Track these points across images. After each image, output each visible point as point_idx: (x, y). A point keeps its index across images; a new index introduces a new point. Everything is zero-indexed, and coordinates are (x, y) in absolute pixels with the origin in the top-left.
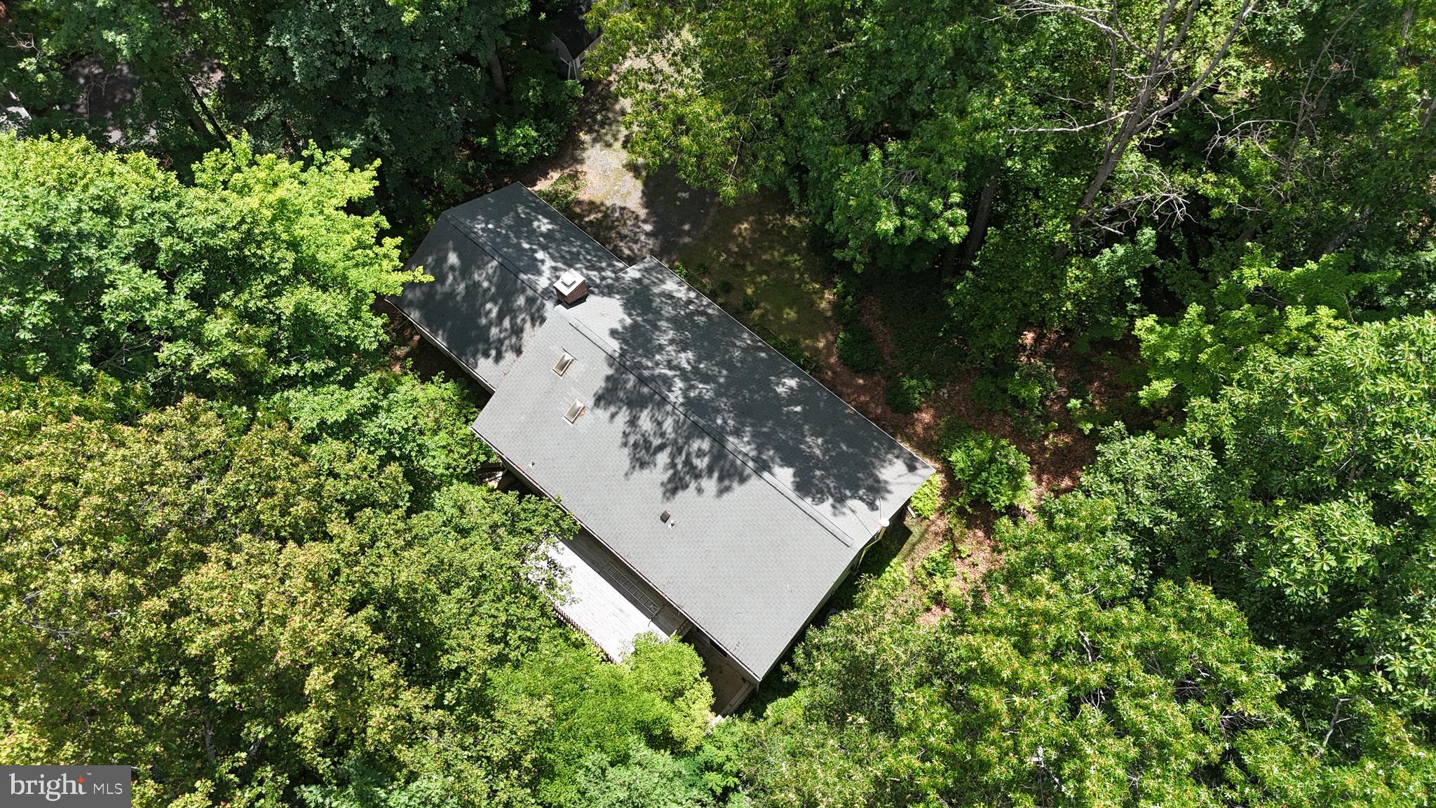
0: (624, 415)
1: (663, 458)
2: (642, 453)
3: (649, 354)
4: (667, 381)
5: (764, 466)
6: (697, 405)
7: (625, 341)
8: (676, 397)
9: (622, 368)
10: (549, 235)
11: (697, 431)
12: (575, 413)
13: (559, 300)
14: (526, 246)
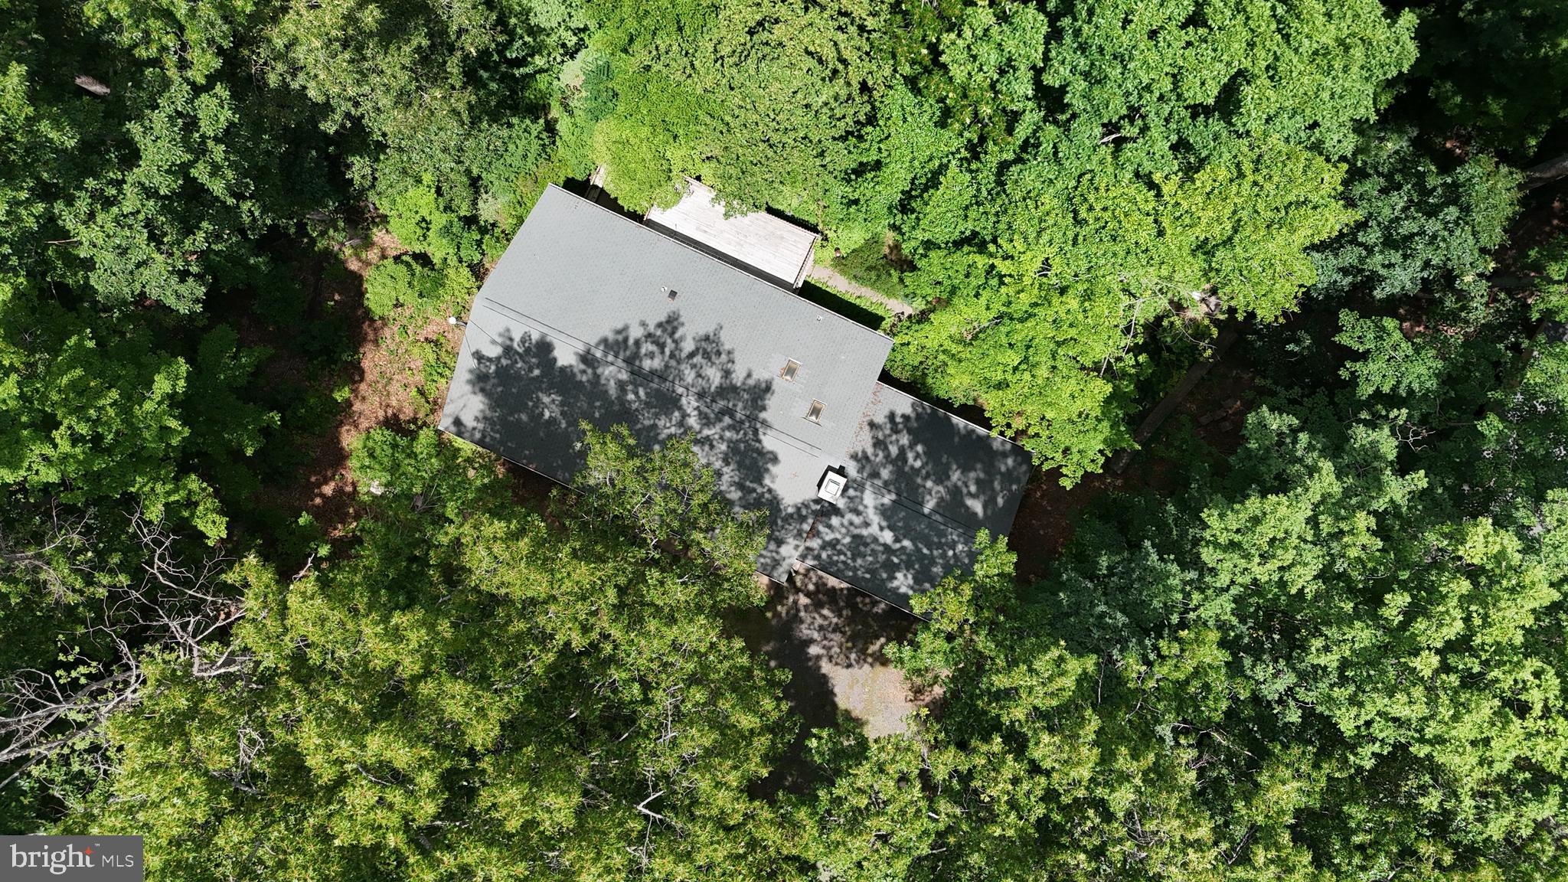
2: (709, 347)
3: (734, 447)
4: (706, 421)
5: (587, 359)
6: (667, 402)
7: (761, 453)
8: (690, 403)
9: (752, 419)
10: (892, 569)
11: (661, 375)
12: (790, 371)
13: (841, 471)
14: (906, 543)
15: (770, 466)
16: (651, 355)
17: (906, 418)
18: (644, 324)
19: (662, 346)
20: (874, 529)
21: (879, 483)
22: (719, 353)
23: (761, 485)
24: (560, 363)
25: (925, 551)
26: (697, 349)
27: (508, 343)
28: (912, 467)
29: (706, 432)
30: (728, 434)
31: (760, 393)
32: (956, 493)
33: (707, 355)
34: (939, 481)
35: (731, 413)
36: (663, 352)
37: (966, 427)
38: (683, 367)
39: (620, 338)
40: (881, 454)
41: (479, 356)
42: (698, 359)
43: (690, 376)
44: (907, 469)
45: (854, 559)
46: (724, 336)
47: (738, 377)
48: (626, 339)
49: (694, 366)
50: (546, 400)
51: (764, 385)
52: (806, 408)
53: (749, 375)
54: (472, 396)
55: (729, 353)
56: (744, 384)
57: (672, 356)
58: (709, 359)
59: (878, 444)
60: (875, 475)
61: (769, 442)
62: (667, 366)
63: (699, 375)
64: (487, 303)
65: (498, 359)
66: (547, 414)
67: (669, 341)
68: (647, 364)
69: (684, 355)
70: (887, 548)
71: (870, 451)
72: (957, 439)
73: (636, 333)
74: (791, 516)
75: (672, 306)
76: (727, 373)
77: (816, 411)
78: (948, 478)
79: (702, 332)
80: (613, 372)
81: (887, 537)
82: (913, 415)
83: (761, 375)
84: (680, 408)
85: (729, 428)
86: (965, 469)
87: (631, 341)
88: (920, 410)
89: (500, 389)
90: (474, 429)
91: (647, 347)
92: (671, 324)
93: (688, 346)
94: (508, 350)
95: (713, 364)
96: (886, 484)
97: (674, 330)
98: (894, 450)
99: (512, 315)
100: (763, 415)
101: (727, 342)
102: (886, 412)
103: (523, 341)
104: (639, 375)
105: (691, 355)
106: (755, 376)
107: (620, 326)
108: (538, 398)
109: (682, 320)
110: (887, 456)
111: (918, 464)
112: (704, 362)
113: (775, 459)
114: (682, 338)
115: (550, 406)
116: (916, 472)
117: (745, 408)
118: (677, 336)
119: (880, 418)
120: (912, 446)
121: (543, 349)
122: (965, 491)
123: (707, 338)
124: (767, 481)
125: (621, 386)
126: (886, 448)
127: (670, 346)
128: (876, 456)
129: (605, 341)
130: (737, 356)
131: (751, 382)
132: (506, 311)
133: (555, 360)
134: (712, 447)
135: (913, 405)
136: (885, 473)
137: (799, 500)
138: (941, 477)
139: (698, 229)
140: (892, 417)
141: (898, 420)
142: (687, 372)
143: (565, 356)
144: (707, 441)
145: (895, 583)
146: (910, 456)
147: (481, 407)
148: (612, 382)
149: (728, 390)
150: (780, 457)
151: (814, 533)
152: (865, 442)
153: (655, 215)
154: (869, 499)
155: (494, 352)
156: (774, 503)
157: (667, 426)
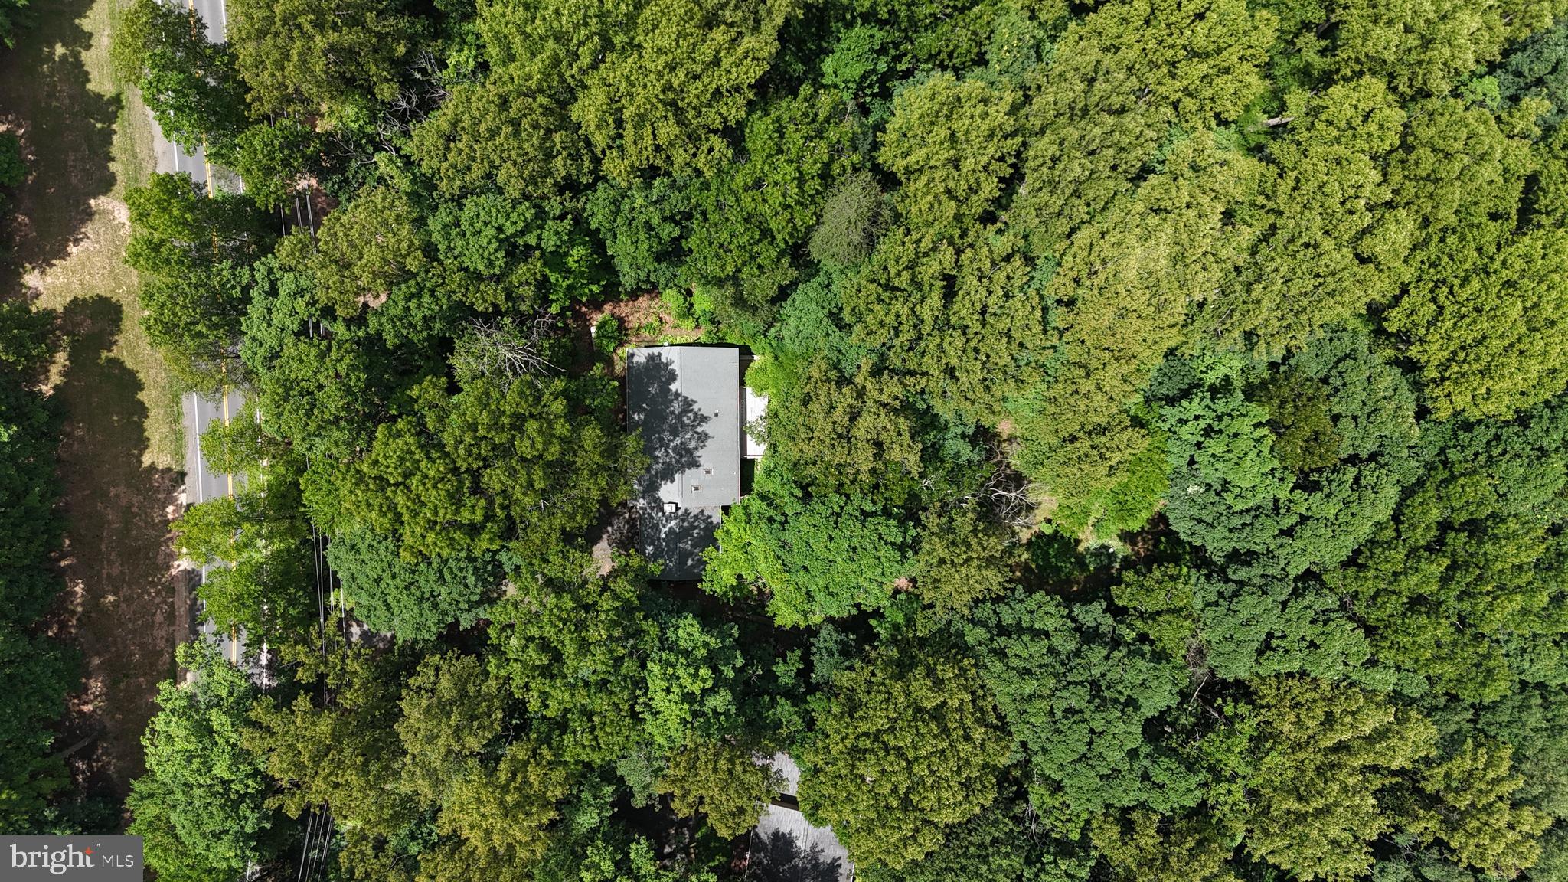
0: (697, 453)
1: (699, 430)
2: (703, 438)
3: (670, 463)
4: (674, 449)
5: (677, 394)
6: (675, 433)
7: (672, 475)
8: (678, 441)
9: (683, 466)
10: (652, 543)
12: (708, 472)
13: (678, 508)
14: (664, 544)
15: (669, 481)
16: (689, 418)
17: (712, 520)
18: (700, 410)
19: (694, 420)
20: (664, 530)
22: (702, 442)
24: (671, 387)
25: (664, 552)
26: (700, 433)
27: (669, 365)
28: (693, 533)
29: (670, 451)
30: (673, 460)
31: (695, 464)
33: (699, 438)
35: (681, 456)
36: (692, 422)
38: (690, 431)
39: (691, 402)
41: (660, 355)
44: (691, 531)
45: (649, 528)
50: (655, 386)
52: (696, 484)
54: (644, 358)
55: (705, 446)
56: (695, 457)
57: (693, 426)
59: (696, 517)
60: (683, 521)
61: (677, 476)
62: (688, 426)
63: (690, 439)
65: (662, 363)
66: (650, 389)
67: (698, 422)
68: (685, 418)
69: (695, 430)
70: (659, 539)
71: (691, 515)
73: (695, 407)
74: (654, 497)
75: (712, 416)
76: (696, 449)
77: (697, 488)
79: (707, 432)
80: (676, 407)
81: (663, 536)
82: (714, 523)
84: (675, 438)
85: (676, 459)
87: (691, 408)
89: (651, 367)
90: (633, 361)
91: (691, 415)
92: (704, 419)
95: (698, 442)
96: (682, 526)
97: (704, 422)
98: (696, 524)
99: (679, 362)
100: (687, 469)
102: (710, 514)
103: (672, 369)
104: (679, 417)
105: (697, 432)
106: (700, 459)
107: (694, 399)
108: (655, 383)
109: (709, 422)
110: (693, 522)
111: (695, 535)
112: (696, 438)
113: (672, 481)
117: (686, 461)
118: (701, 424)
119: (706, 513)
120: (700, 529)
121: (672, 377)
123: (706, 435)
124: (663, 482)
125: (673, 413)
126: (696, 520)
128: (691, 518)
129: (686, 398)
130: (705, 449)
131: (697, 459)
133: (671, 384)
136: (686, 524)
137: (661, 497)
139: (751, 408)
140: (709, 517)
141: (709, 520)
142: (689, 434)
144: (667, 454)
146: (697, 531)
147: (642, 363)
148: (672, 408)
149: (690, 452)
150: (674, 483)
151: (652, 509)
152: (694, 512)
154: (673, 523)
155: (663, 359)
156: (658, 489)
157: (666, 436)
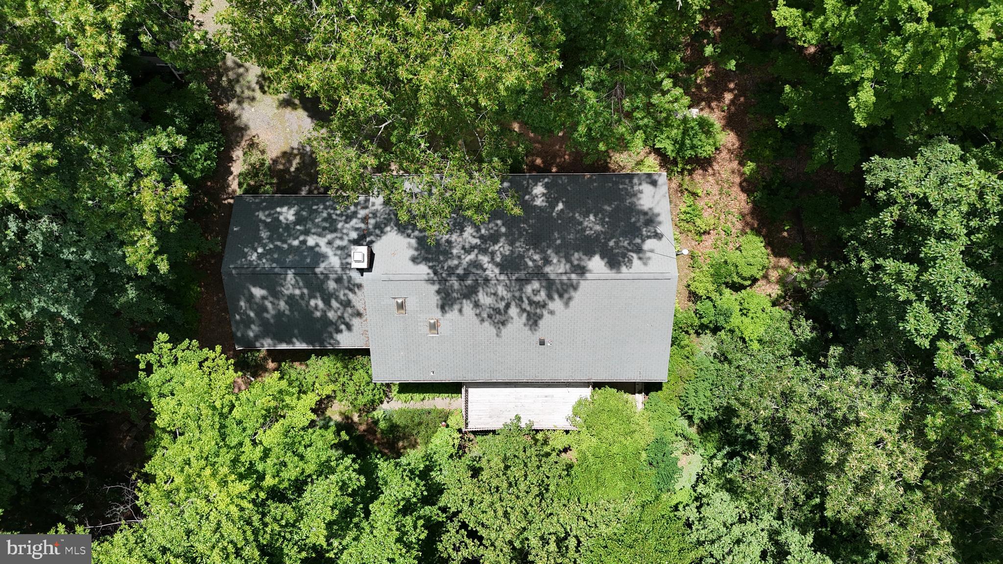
2: (498, 318)
3: (447, 254)
4: (476, 264)
5: (581, 270)
6: (508, 265)
7: (426, 260)
8: (492, 271)
9: (442, 281)
10: (299, 220)
11: (523, 282)
12: (434, 327)
13: (361, 271)
14: (296, 243)
15: (416, 253)
16: (536, 292)
17: (339, 331)
18: (552, 313)
19: (531, 302)
20: (322, 242)
21: (332, 276)
22: (490, 316)
23: (417, 238)
24: (597, 258)
25: (279, 243)
26: (506, 312)
27: (641, 255)
28: (315, 297)
29: (472, 256)
30: (456, 262)
31: (447, 302)
32: (275, 294)
33: (497, 311)
34: (291, 297)
35: (462, 278)
36: (528, 298)
37: (293, 344)
38: (509, 295)
39: (566, 296)
40: (342, 297)
41: (658, 236)
42: (502, 305)
43: (501, 291)
44: (318, 295)
45: (329, 215)
46: (493, 330)
47: (467, 307)
48: (561, 296)
49: (502, 299)
50: (598, 228)
51: (447, 308)
52: (409, 306)
53: (460, 311)
54: (651, 206)
55: (483, 320)
56: (461, 303)
57: (521, 299)
58: (494, 309)
59: (347, 304)
60: (339, 280)
61: (423, 270)
62: (521, 290)
63: (495, 294)
64: (667, 276)
65: (643, 241)
66: (592, 217)
67: (528, 308)
68: (536, 285)
69: (513, 303)
70: (307, 232)
71: (351, 296)
72: (296, 331)
73: (556, 304)
74: (386, 225)
75: (540, 334)
76: (477, 305)
77: (401, 306)
78: (286, 303)
79: (509, 326)
80: (557, 268)
81: (311, 241)
82: (335, 335)
83: (453, 315)
84: (497, 265)
85: (457, 267)
86: (280, 314)
87: (556, 296)
88: (332, 341)
89: (633, 220)
90: (640, 184)
91: (542, 296)
92: (533, 320)
93: (513, 311)
94: (639, 250)
95: (490, 308)
96: (327, 277)
97: (528, 319)
98: (334, 304)
99: (645, 276)
100: (436, 287)
101: (488, 328)
102: (354, 328)
103: (630, 261)
104: (538, 274)
105: (508, 306)
106: (456, 312)
107: (572, 304)
108: (603, 226)
109: (527, 328)
110: (337, 298)
111: (313, 303)
112: (497, 306)
113: (414, 260)
114: (520, 316)
115: (592, 224)
116: (312, 296)
117: (452, 286)
118: (525, 315)
119: (356, 322)
120: (324, 312)
121: (615, 261)
122: (271, 299)
123: (503, 323)
124: (413, 242)
125: (547, 261)
126: (341, 304)
127: (526, 305)
128: (345, 295)
129: (575, 288)
130: (476, 321)
131: (456, 307)
132: (652, 276)
133: (602, 258)
134: (463, 248)
135: (339, 343)
136: (332, 285)
137: (384, 238)
138: (291, 300)
139: (553, 396)
140: (349, 327)
141: (343, 327)
142: (505, 293)
143: (596, 264)
144: (468, 251)
145: (292, 211)
146: (320, 304)
147: (641, 202)
148: (555, 261)
149: (470, 293)
150: (411, 263)
151: (365, 220)
152: (357, 300)
153: (587, 392)
154: (335, 261)
155: (649, 244)
156: (402, 228)
157: (502, 248)
